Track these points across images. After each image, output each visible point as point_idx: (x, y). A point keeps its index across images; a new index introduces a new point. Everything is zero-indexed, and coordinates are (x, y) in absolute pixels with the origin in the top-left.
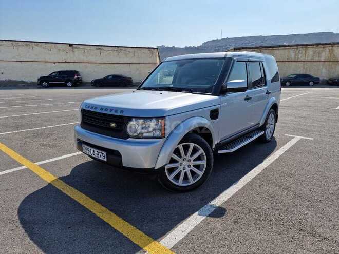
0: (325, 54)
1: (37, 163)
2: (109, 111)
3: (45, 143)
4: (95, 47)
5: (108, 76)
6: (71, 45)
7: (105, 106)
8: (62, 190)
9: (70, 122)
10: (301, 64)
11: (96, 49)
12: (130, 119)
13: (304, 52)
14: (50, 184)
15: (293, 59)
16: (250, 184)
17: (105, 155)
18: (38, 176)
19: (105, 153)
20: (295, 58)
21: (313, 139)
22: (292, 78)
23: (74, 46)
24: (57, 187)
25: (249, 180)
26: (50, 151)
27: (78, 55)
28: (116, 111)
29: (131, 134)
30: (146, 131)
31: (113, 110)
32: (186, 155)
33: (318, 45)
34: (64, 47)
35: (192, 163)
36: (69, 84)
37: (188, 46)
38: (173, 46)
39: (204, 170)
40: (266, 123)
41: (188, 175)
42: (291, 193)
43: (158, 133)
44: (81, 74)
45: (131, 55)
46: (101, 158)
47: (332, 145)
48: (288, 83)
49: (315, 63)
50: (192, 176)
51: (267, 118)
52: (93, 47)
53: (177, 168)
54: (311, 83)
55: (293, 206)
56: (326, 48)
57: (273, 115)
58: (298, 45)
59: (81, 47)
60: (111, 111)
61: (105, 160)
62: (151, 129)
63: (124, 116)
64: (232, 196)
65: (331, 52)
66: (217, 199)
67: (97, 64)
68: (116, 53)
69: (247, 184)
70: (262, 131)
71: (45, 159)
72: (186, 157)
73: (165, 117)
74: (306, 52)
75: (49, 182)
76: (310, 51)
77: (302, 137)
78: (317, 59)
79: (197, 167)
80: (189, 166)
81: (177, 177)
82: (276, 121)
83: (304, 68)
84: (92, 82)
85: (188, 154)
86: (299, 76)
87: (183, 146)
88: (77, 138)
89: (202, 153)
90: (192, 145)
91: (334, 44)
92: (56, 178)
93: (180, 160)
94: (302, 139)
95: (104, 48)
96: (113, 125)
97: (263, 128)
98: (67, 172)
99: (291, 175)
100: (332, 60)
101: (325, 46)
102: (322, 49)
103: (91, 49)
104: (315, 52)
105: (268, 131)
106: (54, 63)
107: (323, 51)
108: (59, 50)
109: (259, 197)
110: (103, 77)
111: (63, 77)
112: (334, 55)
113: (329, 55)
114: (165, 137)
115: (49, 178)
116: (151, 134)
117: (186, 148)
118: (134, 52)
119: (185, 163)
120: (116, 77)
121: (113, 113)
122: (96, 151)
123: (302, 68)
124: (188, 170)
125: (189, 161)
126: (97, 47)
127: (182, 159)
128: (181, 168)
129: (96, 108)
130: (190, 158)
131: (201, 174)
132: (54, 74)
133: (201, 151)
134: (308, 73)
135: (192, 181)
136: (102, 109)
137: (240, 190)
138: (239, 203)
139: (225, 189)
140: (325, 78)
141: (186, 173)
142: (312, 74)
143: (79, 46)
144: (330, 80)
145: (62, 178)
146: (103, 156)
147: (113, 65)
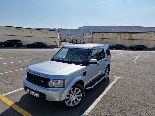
0: (128, 37)
1: (3, 95)
2: (40, 75)
3: (6, 82)
4: (29, 29)
5: (35, 43)
6: (17, 28)
7: (39, 73)
8: (17, 110)
9: (17, 69)
10: (119, 40)
11: (29, 30)
12: (50, 80)
13: (120, 35)
14: (11, 107)
15: (116, 38)
16: (99, 103)
17: (38, 95)
18: (5, 102)
19: (38, 94)
20: (117, 38)
21: (123, 78)
22: (116, 46)
23: (18, 28)
24: (14, 108)
25: (99, 101)
26: (10, 87)
27: (20, 33)
28: (44, 75)
29: (50, 86)
30: (57, 85)
31: (42, 75)
32: (73, 93)
33: (125, 33)
34: (13, 28)
35: (76, 96)
36: (15, 46)
37: (72, 29)
38: (65, 29)
39: (81, 98)
40: (105, 72)
41: (74, 101)
42: (115, 107)
43: (62, 86)
44: (21, 42)
45: (46, 33)
46: (36, 96)
47: (131, 81)
48: (114, 48)
49: (125, 40)
50: (76, 101)
51: (106, 70)
52: (28, 29)
53: (70, 99)
54: (123, 48)
55: (116, 114)
56: (129, 34)
57: (108, 69)
58: (118, 33)
59: (22, 29)
60: (41, 75)
61: (38, 97)
62: (59, 84)
63: (47, 78)
64: (92, 110)
65: (131, 36)
66: (86, 111)
67: (30, 37)
68: (39, 32)
69: (98, 103)
70: (104, 76)
71: (7, 92)
72: (73, 94)
73: (65, 79)
74: (121, 35)
75: (10, 105)
76: (123, 35)
77: (119, 77)
78: (125, 38)
79: (78, 97)
80: (75, 97)
81: (69, 103)
82: (109, 71)
83: (120, 42)
84: (27, 45)
85: (74, 92)
86: (118, 45)
87: (72, 89)
88: (24, 85)
89: (80, 92)
90: (76, 88)
91: (132, 32)
92: (13, 103)
93: (71, 95)
94: (120, 78)
95: (33, 30)
96: (42, 81)
97: (104, 75)
98: (19, 100)
99: (115, 98)
100: (131, 39)
101: (128, 33)
102: (127, 34)
103: (27, 30)
104: (124, 36)
105: (106, 75)
106: (8, 36)
107: (128, 35)
108: (11, 30)
109: (103, 110)
110: (32, 43)
111: (12, 43)
112: (132, 37)
113: (130, 37)
114: (65, 87)
115: (10, 103)
116: (59, 86)
117: (73, 90)
118: (48, 32)
119: (73, 96)
120: (39, 43)
121: (42, 76)
122: (34, 93)
123: (119, 42)
124: (74, 99)
125: (75, 95)
126: (30, 29)
127: (72, 95)
128: (71, 99)
129: (34, 73)
130: (75, 94)
131: (79, 100)
132: (8, 41)
133: (80, 91)
134: (122, 44)
135: (76, 104)
136: (37, 74)
137: (95, 106)
138: (95, 113)
139: (89, 106)
140: (129, 46)
141: (73, 100)
142: (123, 44)
143: (21, 28)
144: (130, 47)
145: (16, 103)
146: (37, 95)
147: (37, 38)
